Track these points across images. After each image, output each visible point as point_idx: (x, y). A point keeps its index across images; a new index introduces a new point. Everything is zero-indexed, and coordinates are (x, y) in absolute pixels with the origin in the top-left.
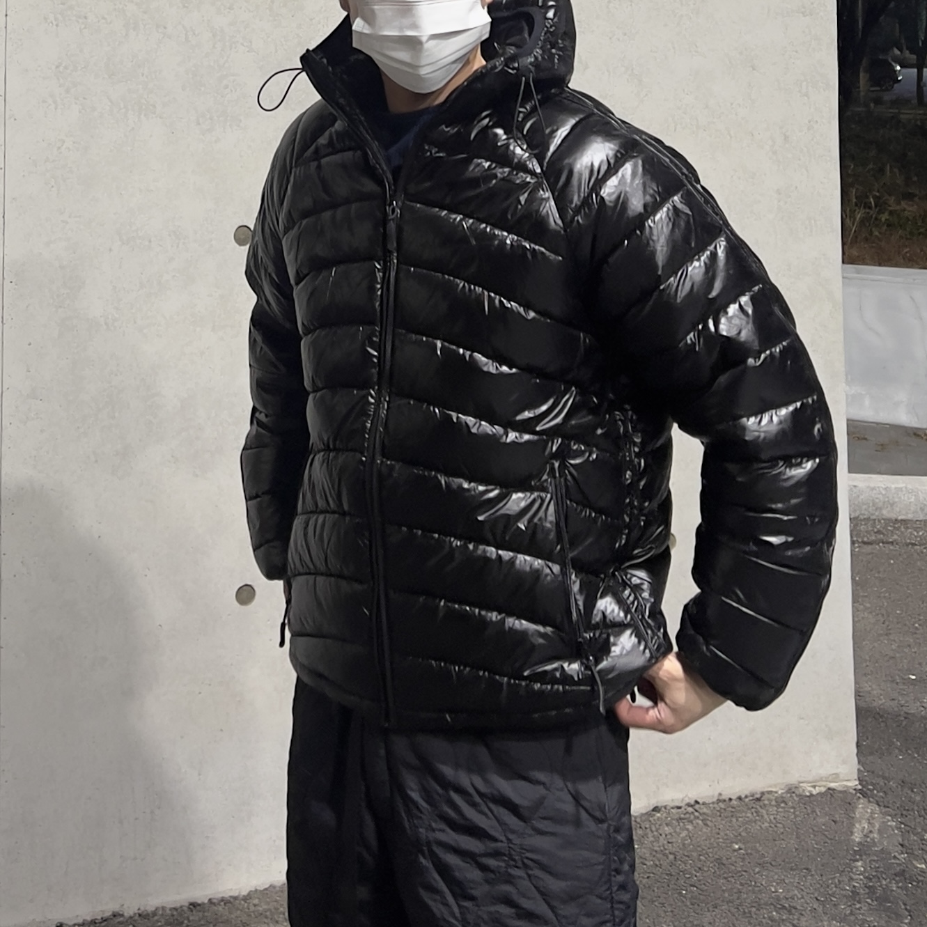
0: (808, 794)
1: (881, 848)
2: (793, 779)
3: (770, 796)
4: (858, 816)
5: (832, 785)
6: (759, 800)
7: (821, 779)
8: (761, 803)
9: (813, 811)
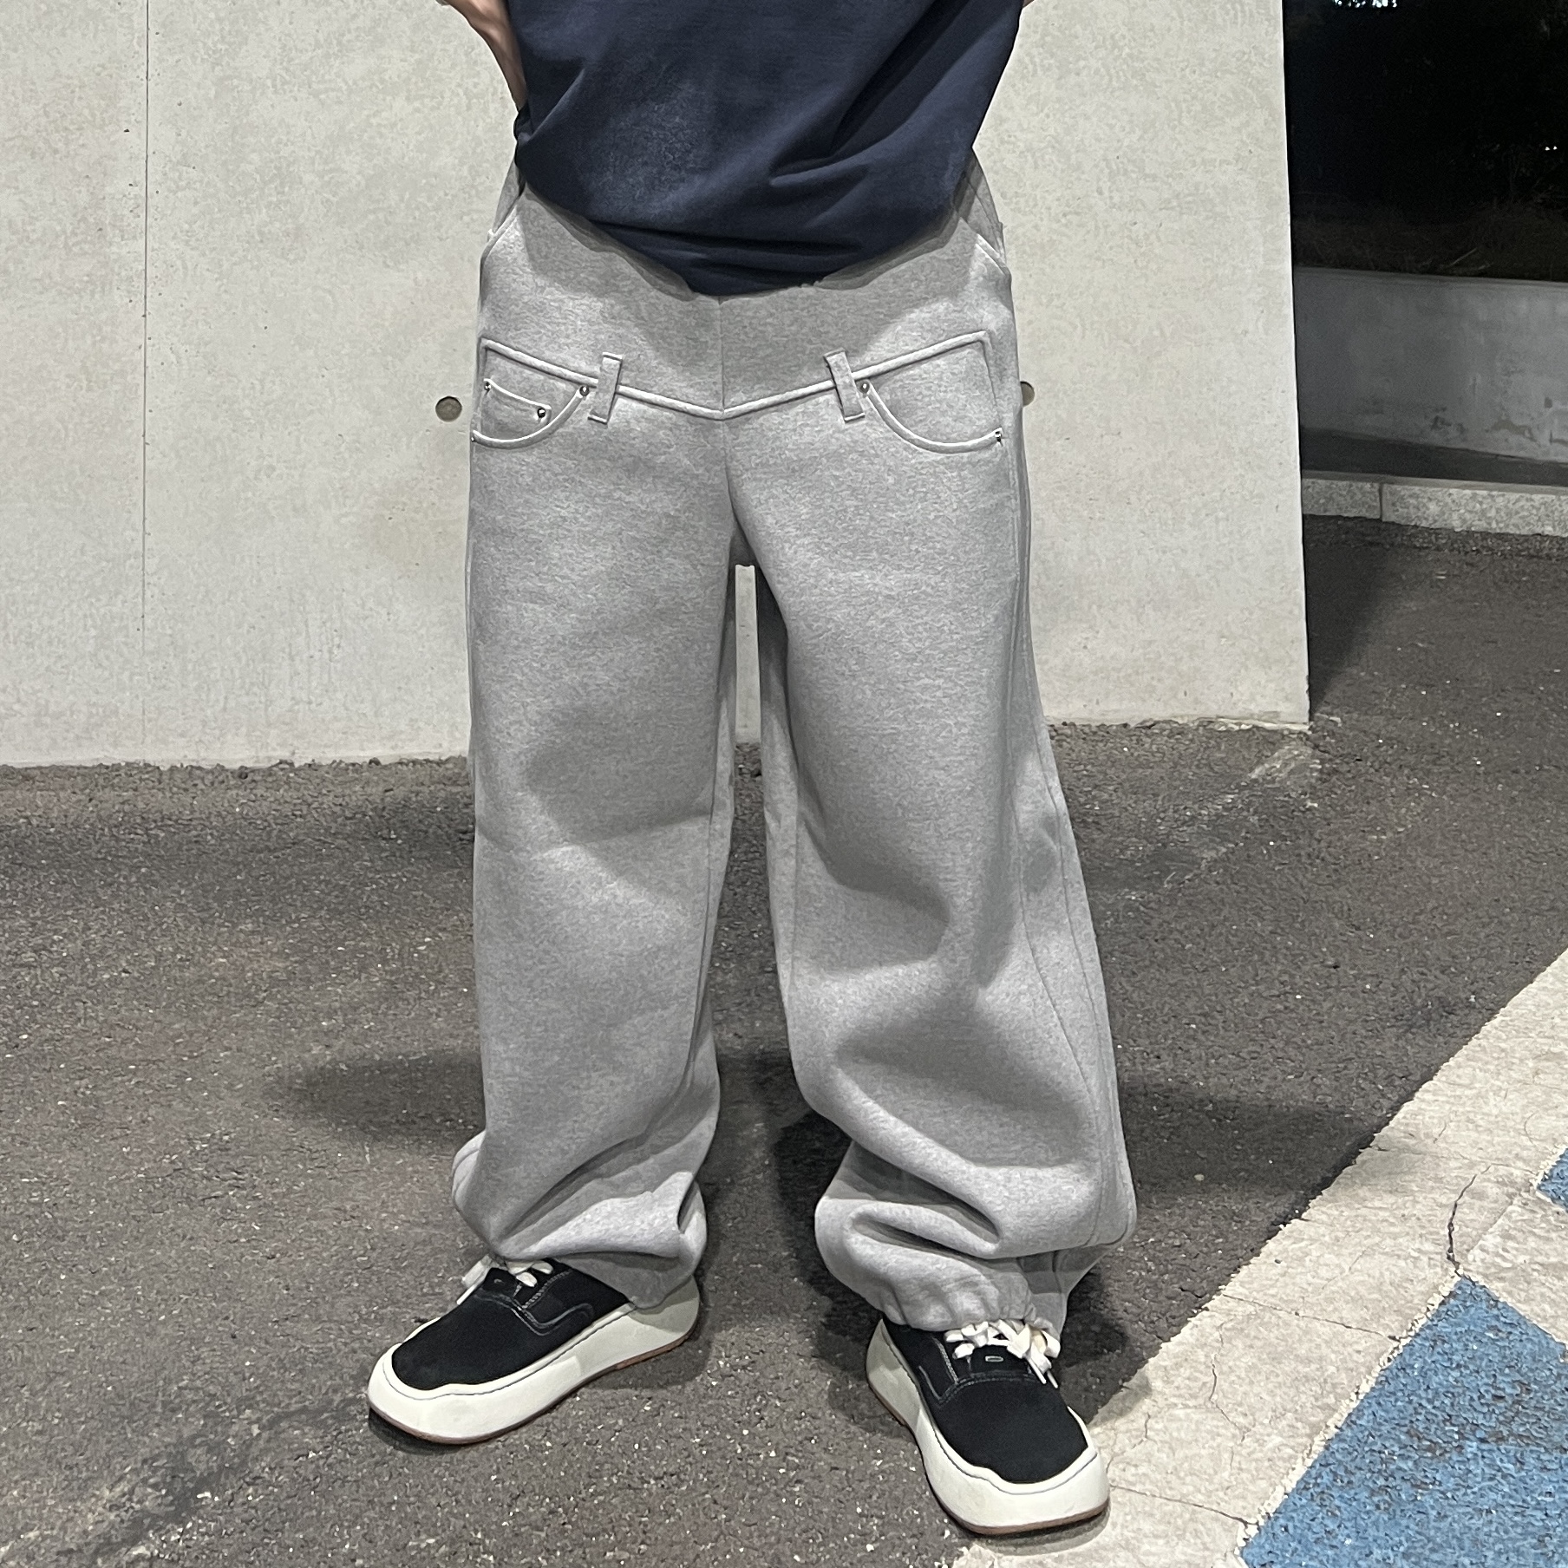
0: (1223, 728)
1: (1277, 785)
2: (1211, 711)
3: (1168, 727)
4: (1276, 754)
5: (1260, 724)
6: (1149, 727)
7: (1252, 716)
8: (1149, 732)
9: (1219, 745)
